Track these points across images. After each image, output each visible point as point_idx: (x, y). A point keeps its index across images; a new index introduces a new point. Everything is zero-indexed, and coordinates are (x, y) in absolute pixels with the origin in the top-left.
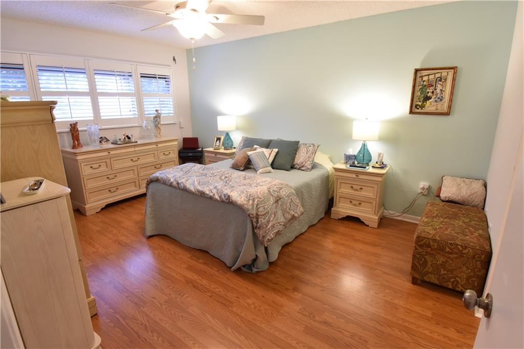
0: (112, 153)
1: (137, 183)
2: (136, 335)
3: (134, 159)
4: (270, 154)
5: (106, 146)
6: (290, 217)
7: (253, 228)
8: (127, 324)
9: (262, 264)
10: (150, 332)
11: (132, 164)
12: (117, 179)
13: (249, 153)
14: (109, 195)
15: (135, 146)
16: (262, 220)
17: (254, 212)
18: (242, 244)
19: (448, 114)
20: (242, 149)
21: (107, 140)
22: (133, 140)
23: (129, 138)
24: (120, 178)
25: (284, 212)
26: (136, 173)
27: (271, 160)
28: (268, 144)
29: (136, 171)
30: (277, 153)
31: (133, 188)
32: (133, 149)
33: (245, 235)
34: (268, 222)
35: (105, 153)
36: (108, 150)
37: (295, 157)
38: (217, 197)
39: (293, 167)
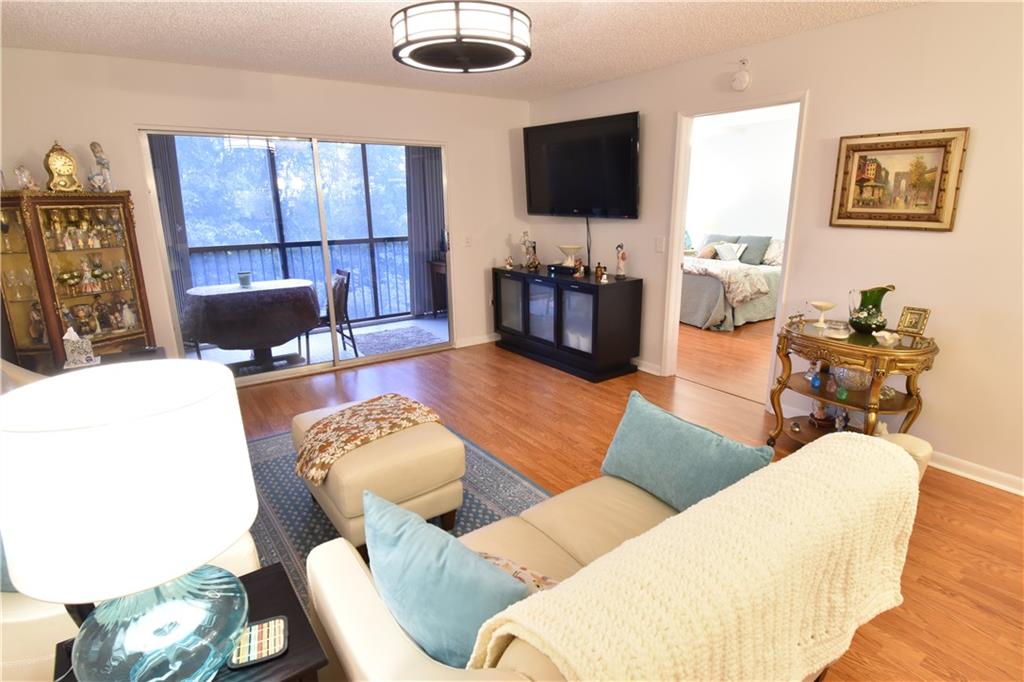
4: (739, 249)
6: (756, 290)
7: (725, 293)
13: (716, 247)
16: (732, 286)
17: (727, 280)
18: (714, 307)
20: (707, 243)
25: (752, 285)
27: (739, 255)
28: (736, 241)
30: (746, 249)
33: (716, 300)
34: (738, 288)
37: (765, 253)
38: (695, 271)
39: (761, 263)
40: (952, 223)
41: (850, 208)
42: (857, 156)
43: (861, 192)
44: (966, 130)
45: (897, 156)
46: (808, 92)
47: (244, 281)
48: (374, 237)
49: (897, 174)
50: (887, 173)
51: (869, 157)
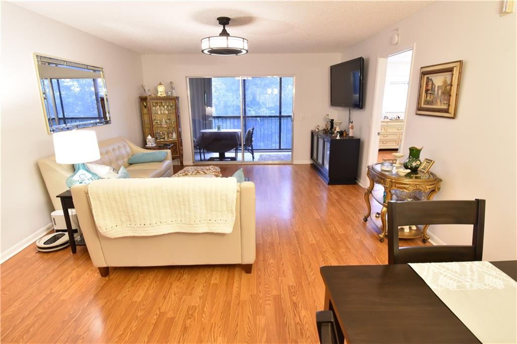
0: (389, 124)
1: (397, 142)
3: (399, 129)
5: (386, 120)
11: (398, 131)
12: (387, 138)
14: (382, 144)
15: (401, 122)
21: (388, 118)
22: (401, 119)
23: (399, 118)
24: (390, 137)
26: (398, 137)
29: (398, 135)
31: (395, 144)
32: (399, 123)
35: (386, 124)
36: (387, 122)
40: (455, 114)
41: (423, 106)
42: (426, 77)
43: (427, 97)
44: (460, 61)
45: (439, 77)
46: (415, 44)
47: (219, 128)
48: (282, 115)
49: (438, 87)
50: (435, 86)
51: (430, 78)
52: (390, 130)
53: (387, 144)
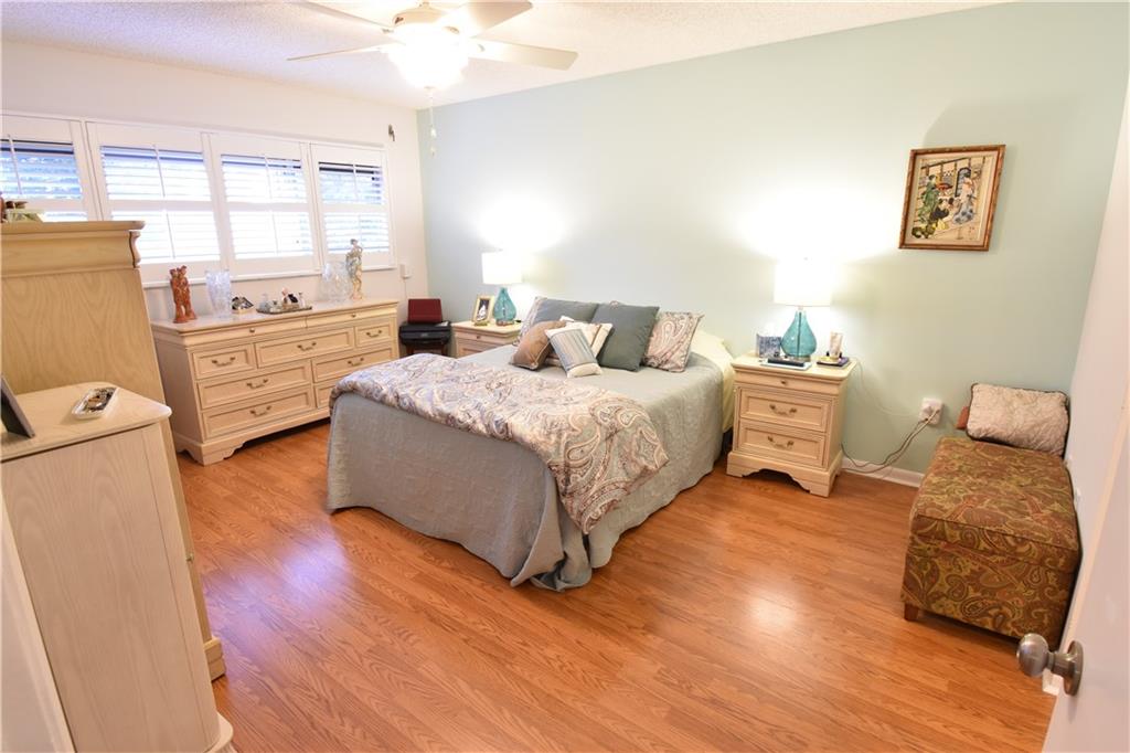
0: (258, 331)
1: (312, 398)
2: (307, 723)
3: (305, 345)
4: (595, 335)
5: (246, 316)
6: (637, 470)
7: (559, 494)
8: (288, 697)
9: (578, 573)
10: (337, 718)
11: (301, 354)
12: (268, 388)
14: (253, 420)
15: (306, 317)
17: (561, 460)
18: (535, 528)
19: (984, 248)
20: (535, 323)
21: (249, 305)
22: (302, 303)
23: (294, 300)
24: (277, 385)
25: (626, 459)
26: (309, 375)
27: (596, 348)
28: (590, 314)
29: (308, 370)
31: (303, 406)
32: (302, 324)
33: (541, 510)
34: (591, 481)
35: (245, 333)
36: (250, 325)
37: (648, 341)
38: (481, 427)
39: (644, 364)
52: (269, 358)
53: (271, 415)
